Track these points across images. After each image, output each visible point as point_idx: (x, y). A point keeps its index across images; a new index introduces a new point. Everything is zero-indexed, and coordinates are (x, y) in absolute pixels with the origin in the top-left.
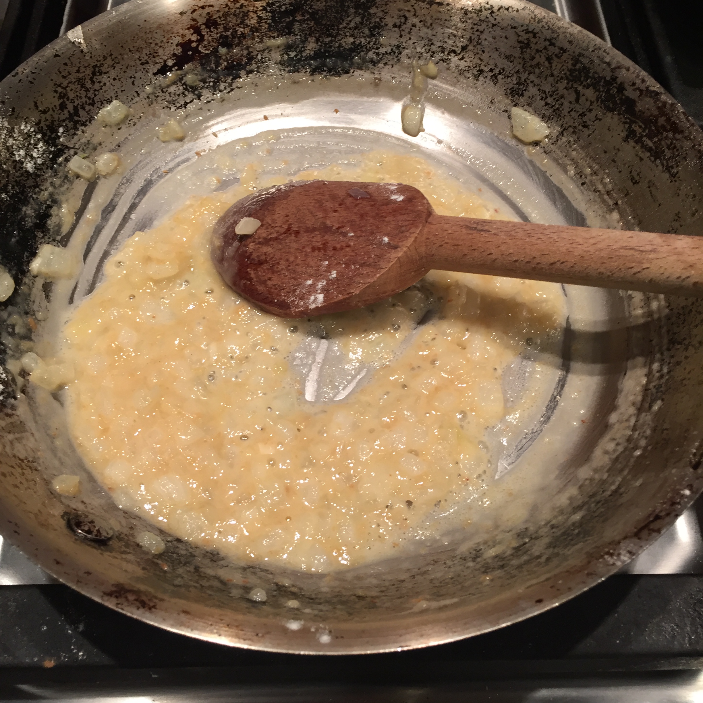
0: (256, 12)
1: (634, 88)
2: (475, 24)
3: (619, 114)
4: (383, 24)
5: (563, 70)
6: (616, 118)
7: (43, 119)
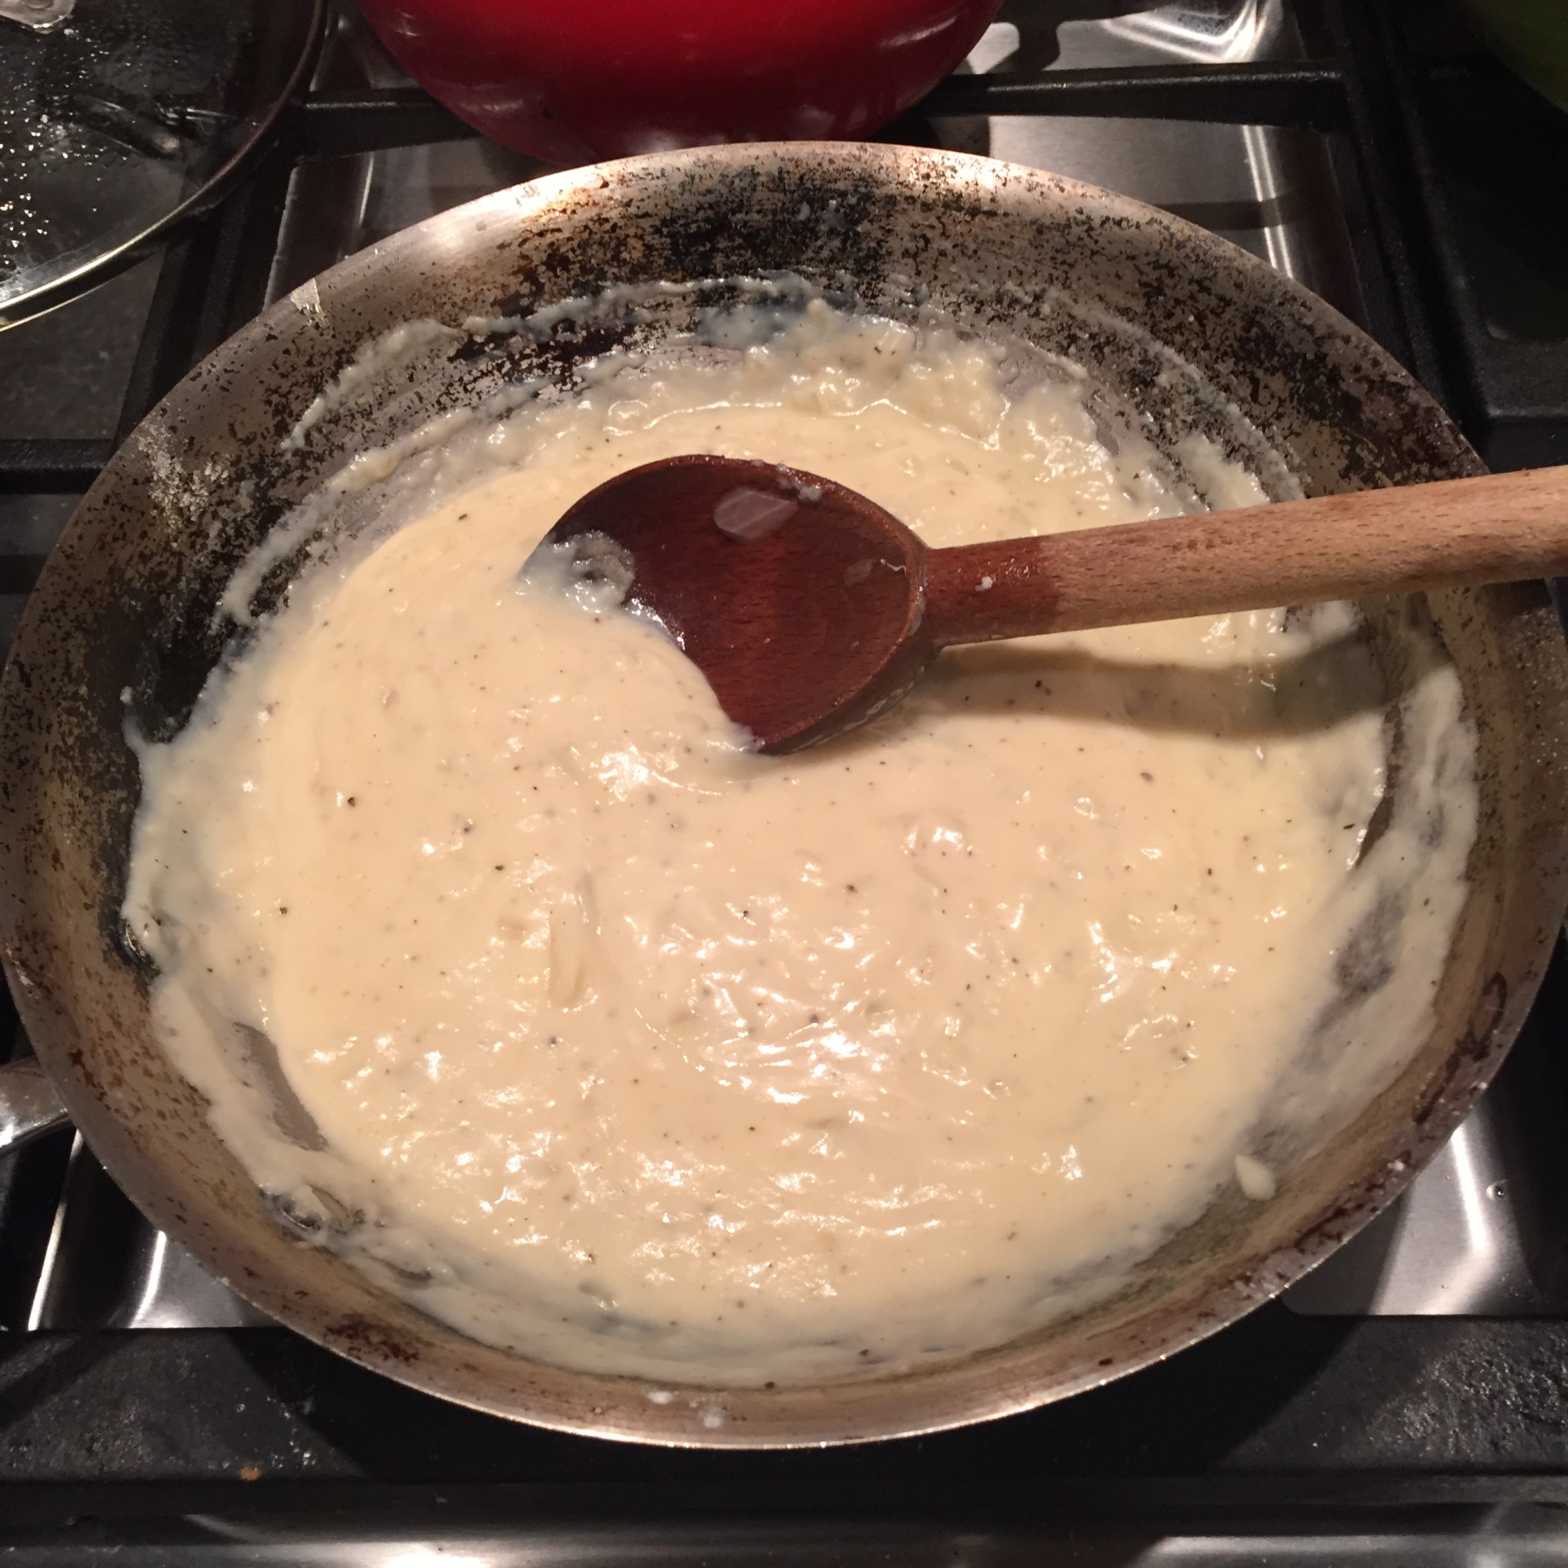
0: (641, 238)
1: (1358, 376)
2: (1057, 251)
3: (1331, 425)
4: (884, 251)
5: (1227, 338)
6: (1326, 431)
7: (245, 454)
